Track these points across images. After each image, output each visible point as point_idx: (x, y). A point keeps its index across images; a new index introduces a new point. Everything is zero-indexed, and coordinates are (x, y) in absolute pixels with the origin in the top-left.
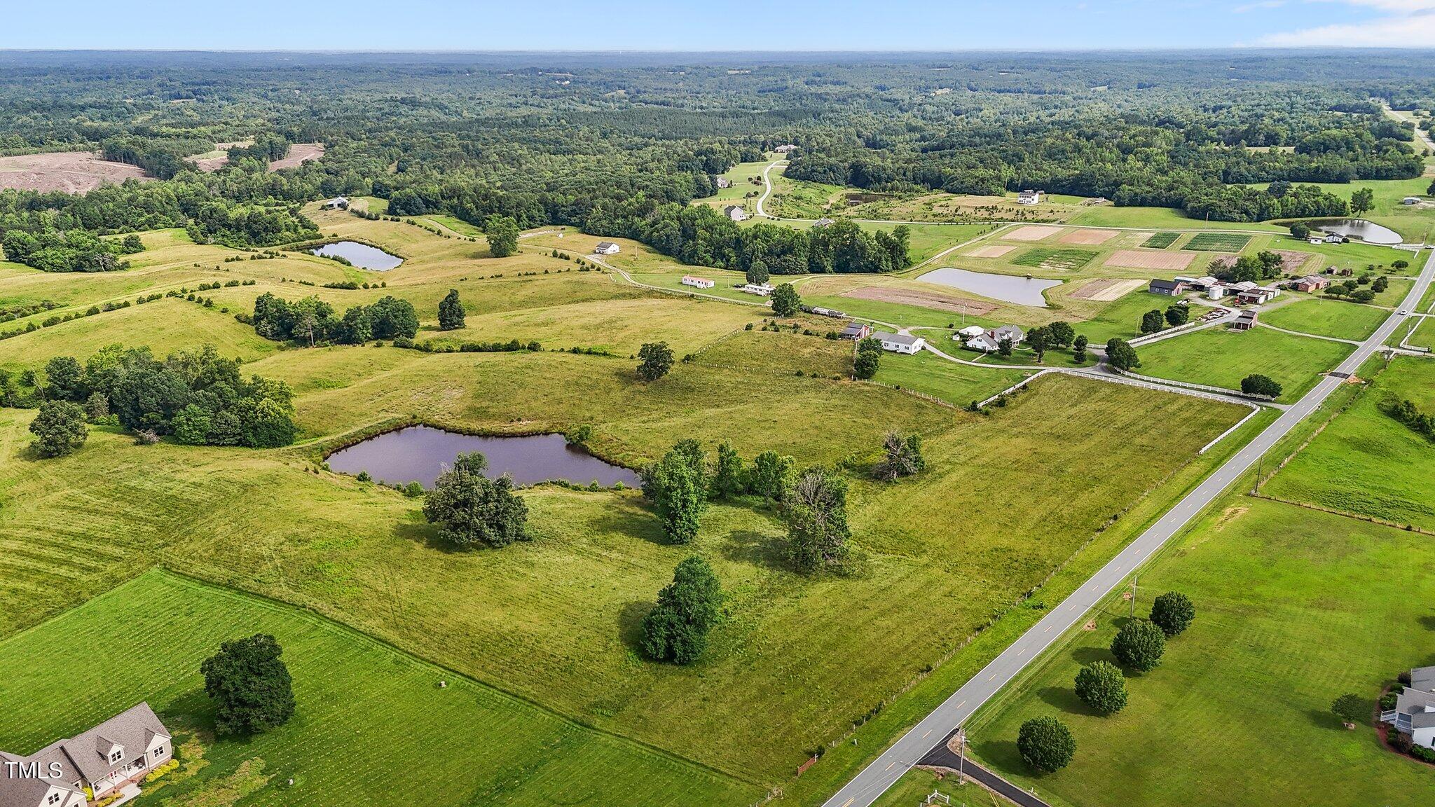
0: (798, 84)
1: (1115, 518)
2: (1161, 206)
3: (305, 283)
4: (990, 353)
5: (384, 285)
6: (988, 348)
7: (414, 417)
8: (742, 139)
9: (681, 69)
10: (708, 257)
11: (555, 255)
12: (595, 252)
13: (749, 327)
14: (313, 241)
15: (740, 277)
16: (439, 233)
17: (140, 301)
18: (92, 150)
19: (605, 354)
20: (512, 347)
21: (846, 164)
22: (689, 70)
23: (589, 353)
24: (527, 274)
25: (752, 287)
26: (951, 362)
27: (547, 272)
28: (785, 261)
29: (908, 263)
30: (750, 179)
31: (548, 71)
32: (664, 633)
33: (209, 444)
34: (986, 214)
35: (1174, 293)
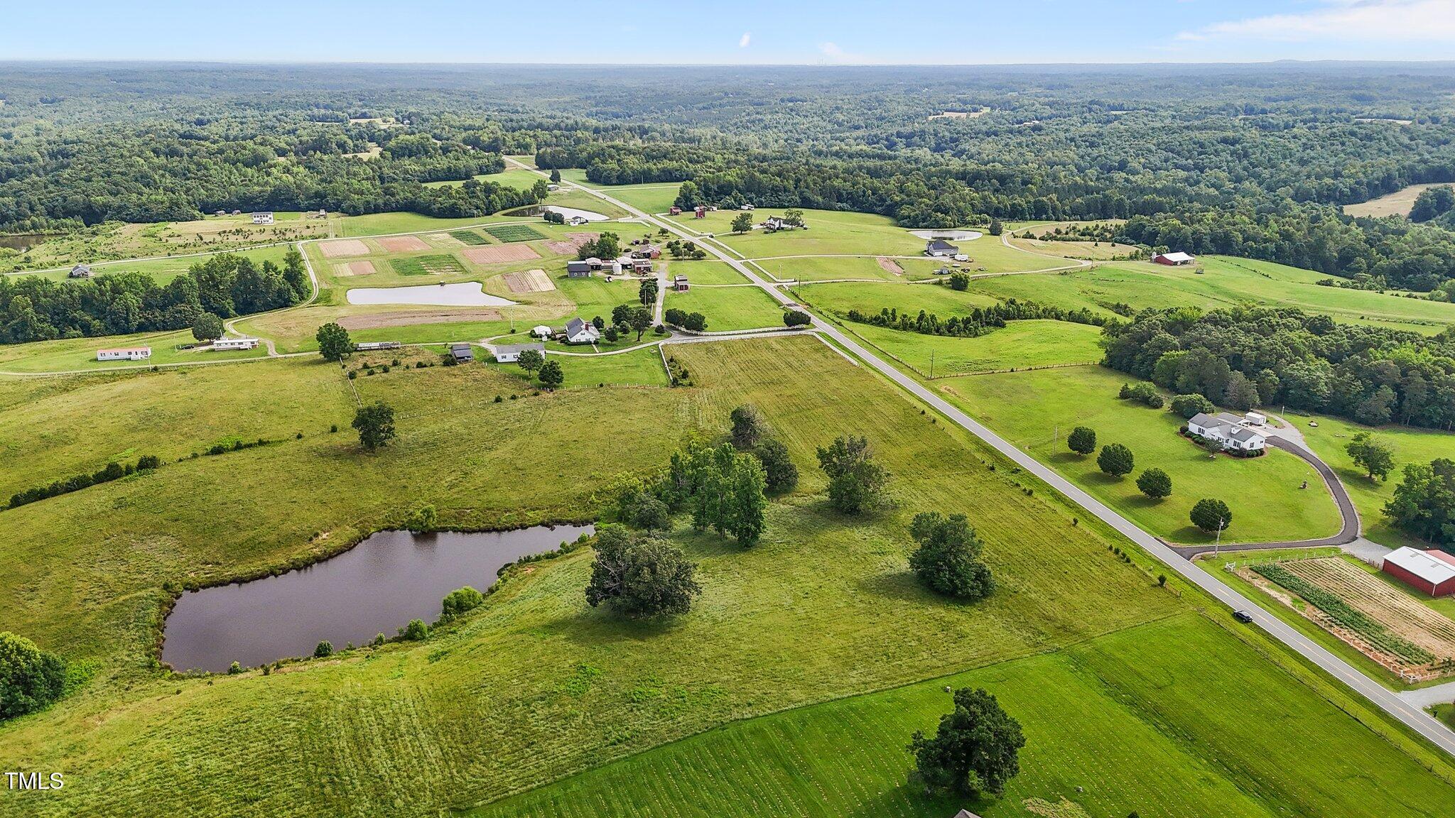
4: (596, 342)
6: (592, 339)
7: (165, 586)
13: (353, 375)
15: (184, 336)
20: (112, 474)
25: (220, 343)
29: (307, 292)
35: (590, 274)
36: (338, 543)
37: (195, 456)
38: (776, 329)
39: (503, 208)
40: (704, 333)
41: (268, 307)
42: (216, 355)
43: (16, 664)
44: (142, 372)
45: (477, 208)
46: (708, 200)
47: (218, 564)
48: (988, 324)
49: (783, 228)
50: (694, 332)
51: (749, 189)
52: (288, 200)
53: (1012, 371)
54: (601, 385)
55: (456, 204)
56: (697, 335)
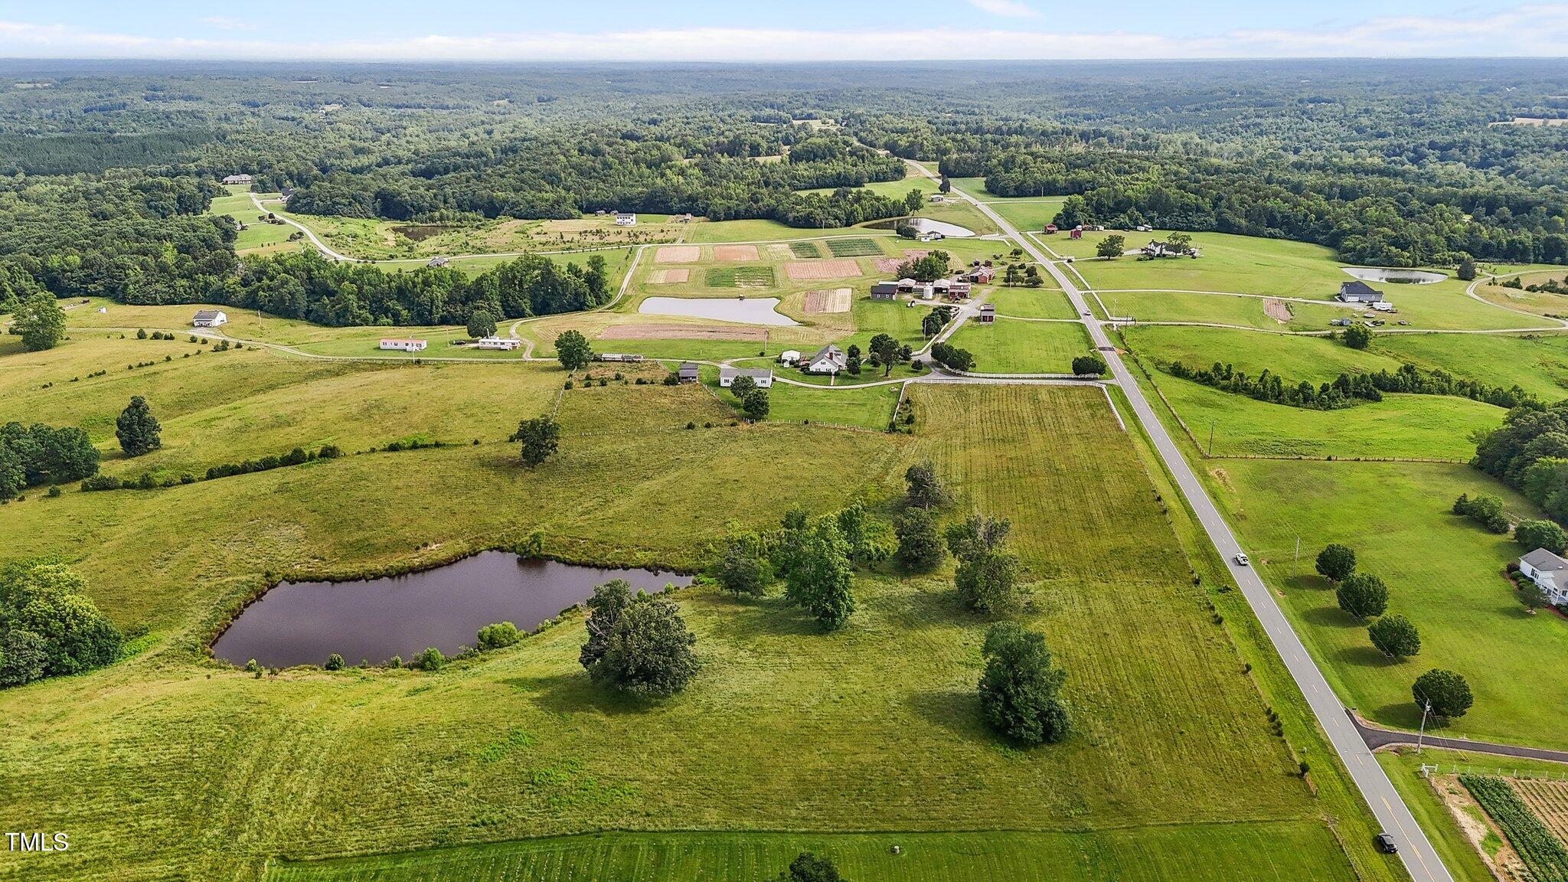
1: (1159, 499)
2: (753, 217)
4: (836, 374)
6: (834, 370)
7: (268, 574)
10: (365, 313)
11: (141, 336)
12: (199, 326)
13: (569, 385)
15: (461, 332)
19: (437, 445)
20: (295, 458)
23: (415, 447)
25: (484, 342)
26: (813, 389)
27: (168, 359)
29: (607, 297)
30: (261, 218)
32: (1034, 714)
35: (894, 297)
36: (442, 555)
37: (373, 450)
38: (1060, 376)
39: (866, 220)
40: (968, 374)
41: (564, 310)
42: (477, 353)
43: (68, 627)
44: (407, 364)
45: (836, 218)
46: (1099, 218)
47: (324, 559)
48: (1357, 395)
49: (1164, 256)
50: (958, 371)
51: (1152, 207)
52: (662, 202)
53: (1329, 459)
54: (806, 422)
55: (811, 213)
56: (959, 375)
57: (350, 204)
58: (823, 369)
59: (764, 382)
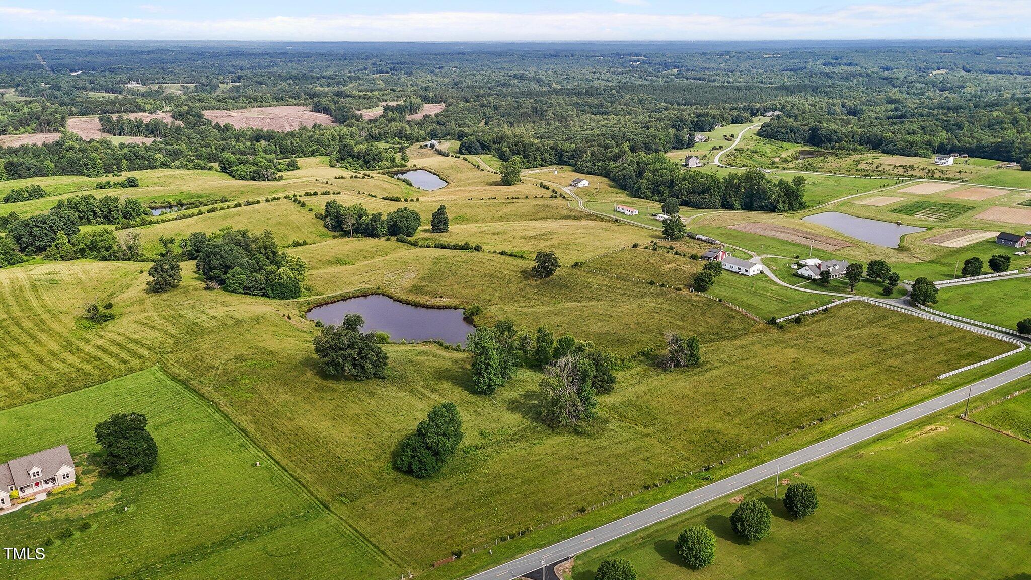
0: (817, 65)
1: (821, 420)
3: (371, 196)
4: (814, 280)
5: (418, 200)
6: (813, 276)
7: (379, 289)
8: (742, 106)
9: (728, 53)
10: (649, 193)
11: (541, 185)
12: (571, 185)
13: (635, 246)
14: (399, 169)
15: (658, 208)
16: (478, 167)
17: (267, 201)
18: (306, 105)
19: (521, 257)
21: (806, 128)
22: (734, 54)
23: (511, 255)
24: (513, 198)
26: (778, 285)
27: (527, 197)
28: (703, 198)
29: (803, 206)
30: (725, 136)
31: (629, 55)
33: (245, 293)
34: (901, 171)
35: (1017, 245)
37: (495, 252)
38: (1005, 330)
41: (762, 209)
42: (655, 223)
43: (276, 279)
47: (403, 289)
50: (916, 303)
54: (720, 300)
57: (787, 133)
58: (807, 274)
59: (747, 271)
